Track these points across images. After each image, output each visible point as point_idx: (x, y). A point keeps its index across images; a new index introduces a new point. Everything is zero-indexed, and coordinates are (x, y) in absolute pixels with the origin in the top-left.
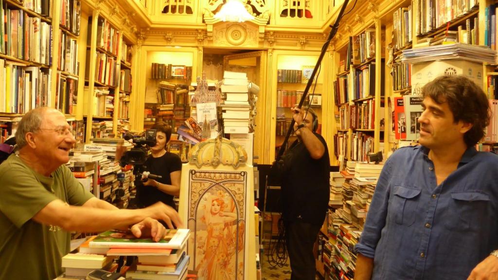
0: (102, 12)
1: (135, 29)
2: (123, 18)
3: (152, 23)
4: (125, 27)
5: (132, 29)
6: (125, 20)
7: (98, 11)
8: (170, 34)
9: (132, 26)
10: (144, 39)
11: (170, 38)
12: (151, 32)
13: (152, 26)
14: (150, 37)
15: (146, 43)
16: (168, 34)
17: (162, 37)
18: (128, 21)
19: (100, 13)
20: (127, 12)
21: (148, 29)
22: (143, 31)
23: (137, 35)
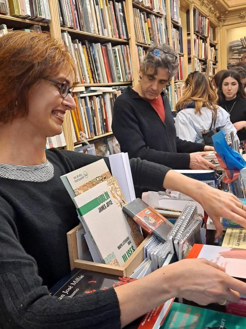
0: (196, 5)
1: (218, 15)
2: (209, 7)
3: (229, 7)
4: (210, 14)
5: (216, 14)
6: (211, 8)
7: (193, 5)
8: (244, 13)
9: (215, 13)
10: (224, 21)
11: (244, 16)
12: (229, 15)
13: (230, 9)
14: (228, 19)
15: (226, 23)
16: (242, 13)
17: (237, 17)
18: (213, 9)
19: (194, 6)
20: (212, 2)
21: (227, 12)
22: (223, 15)
23: (219, 19)
